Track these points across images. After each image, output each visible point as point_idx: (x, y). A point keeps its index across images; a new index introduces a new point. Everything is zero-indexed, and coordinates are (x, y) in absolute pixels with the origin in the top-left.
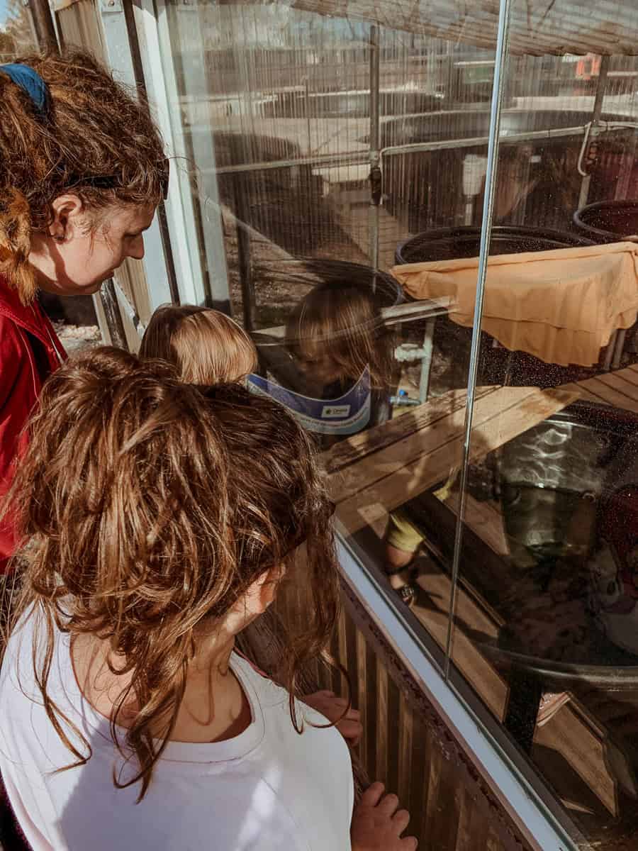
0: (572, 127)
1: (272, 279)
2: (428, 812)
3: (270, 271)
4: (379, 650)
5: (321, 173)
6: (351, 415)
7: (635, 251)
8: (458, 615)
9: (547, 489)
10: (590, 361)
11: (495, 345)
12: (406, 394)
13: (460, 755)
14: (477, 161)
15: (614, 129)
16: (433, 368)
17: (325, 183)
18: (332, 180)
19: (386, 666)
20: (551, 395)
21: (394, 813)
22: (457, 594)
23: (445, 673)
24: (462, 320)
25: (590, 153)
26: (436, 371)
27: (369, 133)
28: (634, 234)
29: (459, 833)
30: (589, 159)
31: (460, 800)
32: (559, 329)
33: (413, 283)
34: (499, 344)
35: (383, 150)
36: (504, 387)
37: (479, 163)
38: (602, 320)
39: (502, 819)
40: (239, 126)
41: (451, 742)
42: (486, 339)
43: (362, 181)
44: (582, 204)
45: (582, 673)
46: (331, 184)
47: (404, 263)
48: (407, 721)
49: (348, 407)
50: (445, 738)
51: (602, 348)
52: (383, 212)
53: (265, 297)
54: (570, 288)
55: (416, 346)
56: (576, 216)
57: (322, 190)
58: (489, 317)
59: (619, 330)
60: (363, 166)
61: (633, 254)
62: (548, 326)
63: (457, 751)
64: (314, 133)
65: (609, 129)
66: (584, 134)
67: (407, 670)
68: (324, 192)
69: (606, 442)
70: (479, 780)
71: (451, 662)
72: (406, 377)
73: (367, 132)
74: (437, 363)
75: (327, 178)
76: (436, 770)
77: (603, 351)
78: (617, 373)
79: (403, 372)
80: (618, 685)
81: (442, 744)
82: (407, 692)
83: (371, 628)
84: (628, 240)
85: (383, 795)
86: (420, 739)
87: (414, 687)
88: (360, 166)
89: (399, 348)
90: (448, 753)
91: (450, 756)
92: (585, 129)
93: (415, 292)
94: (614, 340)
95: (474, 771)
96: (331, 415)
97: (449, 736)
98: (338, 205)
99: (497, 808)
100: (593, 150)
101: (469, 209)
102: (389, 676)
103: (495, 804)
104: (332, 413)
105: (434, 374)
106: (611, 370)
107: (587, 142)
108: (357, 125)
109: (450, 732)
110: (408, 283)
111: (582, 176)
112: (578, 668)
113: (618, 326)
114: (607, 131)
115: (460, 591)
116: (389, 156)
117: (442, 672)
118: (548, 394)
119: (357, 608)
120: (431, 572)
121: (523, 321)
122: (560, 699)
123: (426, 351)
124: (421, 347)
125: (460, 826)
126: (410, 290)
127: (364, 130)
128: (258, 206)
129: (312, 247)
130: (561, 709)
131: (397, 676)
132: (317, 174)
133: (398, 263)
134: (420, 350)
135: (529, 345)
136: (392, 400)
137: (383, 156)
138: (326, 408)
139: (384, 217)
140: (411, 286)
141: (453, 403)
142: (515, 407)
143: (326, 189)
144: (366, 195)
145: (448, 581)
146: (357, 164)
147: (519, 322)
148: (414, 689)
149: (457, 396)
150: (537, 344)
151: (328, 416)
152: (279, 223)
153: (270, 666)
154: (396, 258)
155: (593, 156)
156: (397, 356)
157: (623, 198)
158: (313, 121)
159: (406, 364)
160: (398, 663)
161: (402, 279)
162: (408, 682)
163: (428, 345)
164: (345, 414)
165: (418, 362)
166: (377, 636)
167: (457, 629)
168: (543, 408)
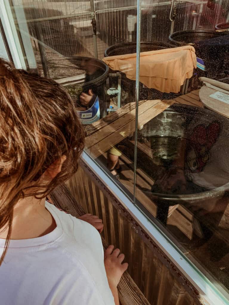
0: (167, 1)
1: (58, 67)
2: (131, 252)
3: (57, 64)
4: (108, 197)
5: (72, 24)
6: (93, 116)
7: (191, 49)
8: (137, 183)
9: (165, 137)
10: (177, 91)
11: (144, 87)
12: (113, 108)
13: (142, 231)
14: (132, 18)
15: (182, 2)
16: (122, 97)
17: (74, 28)
18: (77, 27)
19: (112, 202)
20: (165, 102)
21: (118, 255)
22: (136, 177)
23: (134, 202)
24: (131, 78)
25: (174, 12)
26: (123, 98)
27: (90, 7)
28: (190, 43)
29: (143, 258)
30: (174, 14)
31: (143, 247)
32: (166, 79)
33: (112, 64)
34: (145, 86)
35: (96, 12)
36: (148, 101)
37: (133, 18)
38: (181, 75)
39: (159, 251)
40: (37, 6)
41: (138, 227)
42: (141, 84)
43: (89, 27)
44: (172, 32)
45: (181, 198)
46: (77, 28)
47: (108, 56)
48: (121, 221)
49: (91, 113)
50: (135, 225)
51: (181, 86)
52: (98, 39)
53: (55, 74)
54: (169, 63)
55: (115, 89)
56: (170, 37)
57: (74, 32)
58: (141, 76)
59: (187, 79)
60: (89, 21)
61: (191, 50)
62: (162, 78)
63: (140, 229)
64: (68, 8)
65: (180, 2)
66: (171, 4)
67: (119, 202)
68: (75, 32)
69: (185, 118)
70: (149, 239)
71: (136, 199)
72: (112, 102)
73: (89, 7)
74: (123, 95)
75: (75, 26)
76: (133, 238)
77: (182, 87)
78: (186, 95)
79: (111, 100)
80: (194, 200)
81: (135, 228)
82: (120, 211)
83: (105, 189)
84: (189, 45)
85: (114, 250)
86: (126, 227)
87: (123, 208)
88: (88, 21)
89: (109, 90)
90: (137, 231)
91: (138, 232)
92: (171, 2)
93: (113, 68)
94: (185, 83)
95: (147, 236)
96: (85, 117)
97: (137, 225)
98: (80, 36)
99: (157, 248)
100: (175, 11)
101: (131, 37)
102: (113, 206)
103: (155, 246)
104: (85, 116)
105: (122, 100)
106: (185, 94)
107: (172, 9)
108: (85, 4)
109: (137, 223)
110: (110, 64)
111: (171, 21)
112: (180, 196)
113: (187, 78)
114: (179, 3)
115: (137, 175)
116: (98, 14)
117: (133, 201)
118: (164, 102)
119: (99, 182)
120: (127, 169)
121: (153, 77)
122: (174, 207)
123: (119, 90)
124: (117, 89)
125: (143, 256)
126: (111, 67)
127: (88, 7)
128: (49, 39)
129: (72, 53)
130: (175, 211)
131: (116, 205)
132: (71, 24)
133: (105, 56)
134: (117, 90)
135: (155, 85)
136: (108, 110)
137: (96, 14)
138: (83, 114)
139: (99, 41)
140: (111, 65)
141: (130, 108)
142: (153, 107)
143: (75, 31)
144: (91, 32)
145: (133, 172)
146: (87, 20)
147: (151, 77)
148: (122, 209)
149: (131, 105)
150: (159, 85)
151: (84, 117)
152: (58, 46)
153: (65, 208)
154: (104, 55)
155: (175, 13)
156: (108, 93)
157: (186, 30)
158: (67, 3)
159: (112, 96)
160: (116, 200)
161: (107, 63)
162: (120, 207)
163: (119, 88)
164: (91, 116)
165: (116, 95)
166: (107, 191)
167: (137, 188)
168: (162, 107)
